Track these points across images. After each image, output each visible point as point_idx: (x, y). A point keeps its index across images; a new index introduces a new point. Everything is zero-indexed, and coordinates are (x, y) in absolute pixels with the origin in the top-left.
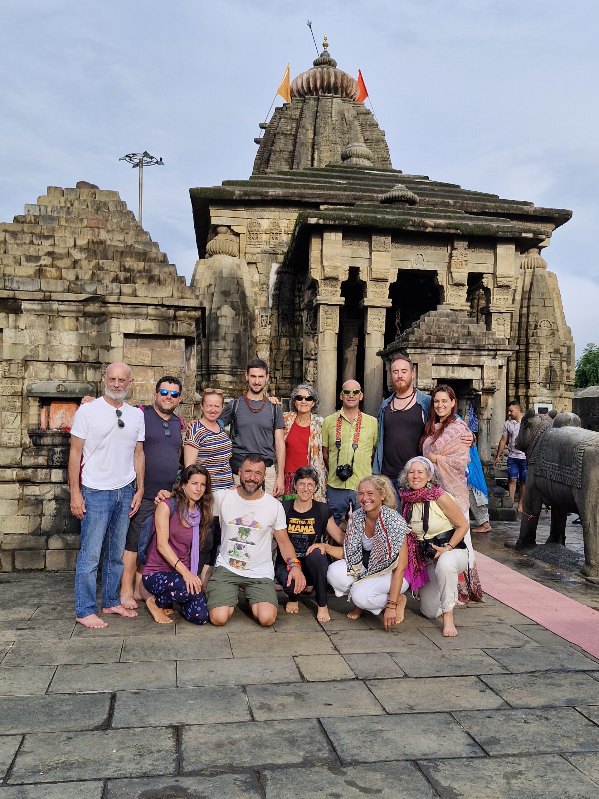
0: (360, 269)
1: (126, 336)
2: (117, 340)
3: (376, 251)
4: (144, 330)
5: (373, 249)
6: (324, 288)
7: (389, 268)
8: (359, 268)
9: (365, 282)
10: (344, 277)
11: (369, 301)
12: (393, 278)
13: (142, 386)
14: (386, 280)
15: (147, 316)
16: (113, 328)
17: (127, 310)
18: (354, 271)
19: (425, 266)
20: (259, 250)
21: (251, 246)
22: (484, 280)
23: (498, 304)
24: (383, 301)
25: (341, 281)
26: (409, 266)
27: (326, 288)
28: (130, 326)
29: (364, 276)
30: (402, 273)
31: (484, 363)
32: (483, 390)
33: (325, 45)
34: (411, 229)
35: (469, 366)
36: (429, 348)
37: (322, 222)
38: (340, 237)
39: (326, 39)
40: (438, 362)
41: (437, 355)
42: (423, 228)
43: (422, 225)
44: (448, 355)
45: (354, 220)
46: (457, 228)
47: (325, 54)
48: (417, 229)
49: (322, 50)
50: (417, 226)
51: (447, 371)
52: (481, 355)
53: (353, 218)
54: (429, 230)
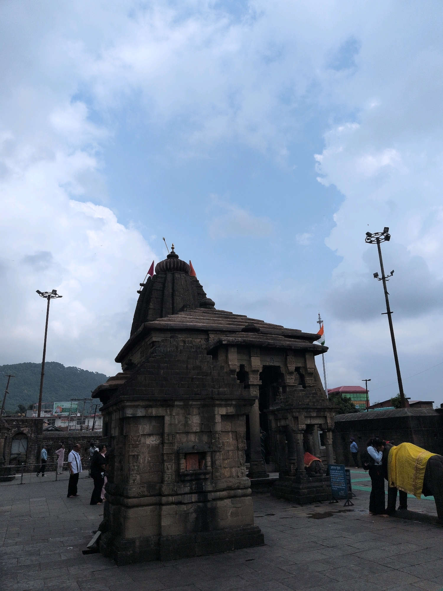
0: (245, 365)
1: (222, 416)
2: (218, 419)
3: (252, 357)
4: (230, 412)
5: (252, 356)
7: (260, 365)
9: (248, 372)
10: (238, 370)
11: (250, 382)
12: (261, 370)
13: (227, 442)
14: (258, 371)
15: (231, 405)
16: (216, 413)
17: (223, 403)
18: (242, 367)
19: (275, 364)
23: (309, 382)
24: (257, 382)
25: (237, 372)
26: (267, 364)
28: (223, 411)
29: (247, 369)
30: (265, 367)
31: (327, 415)
32: (327, 429)
33: (173, 248)
34: (270, 346)
35: (320, 417)
36: (303, 409)
37: (229, 343)
38: (236, 350)
39: (173, 245)
40: (307, 415)
41: (306, 412)
42: (275, 346)
43: (274, 344)
44: (311, 412)
45: (243, 342)
46: (291, 346)
47: (173, 252)
48: (272, 346)
49: (171, 250)
50: (272, 345)
51: (311, 420)
52: (325, 411)
53: (242, 341)
54: (278, 347)
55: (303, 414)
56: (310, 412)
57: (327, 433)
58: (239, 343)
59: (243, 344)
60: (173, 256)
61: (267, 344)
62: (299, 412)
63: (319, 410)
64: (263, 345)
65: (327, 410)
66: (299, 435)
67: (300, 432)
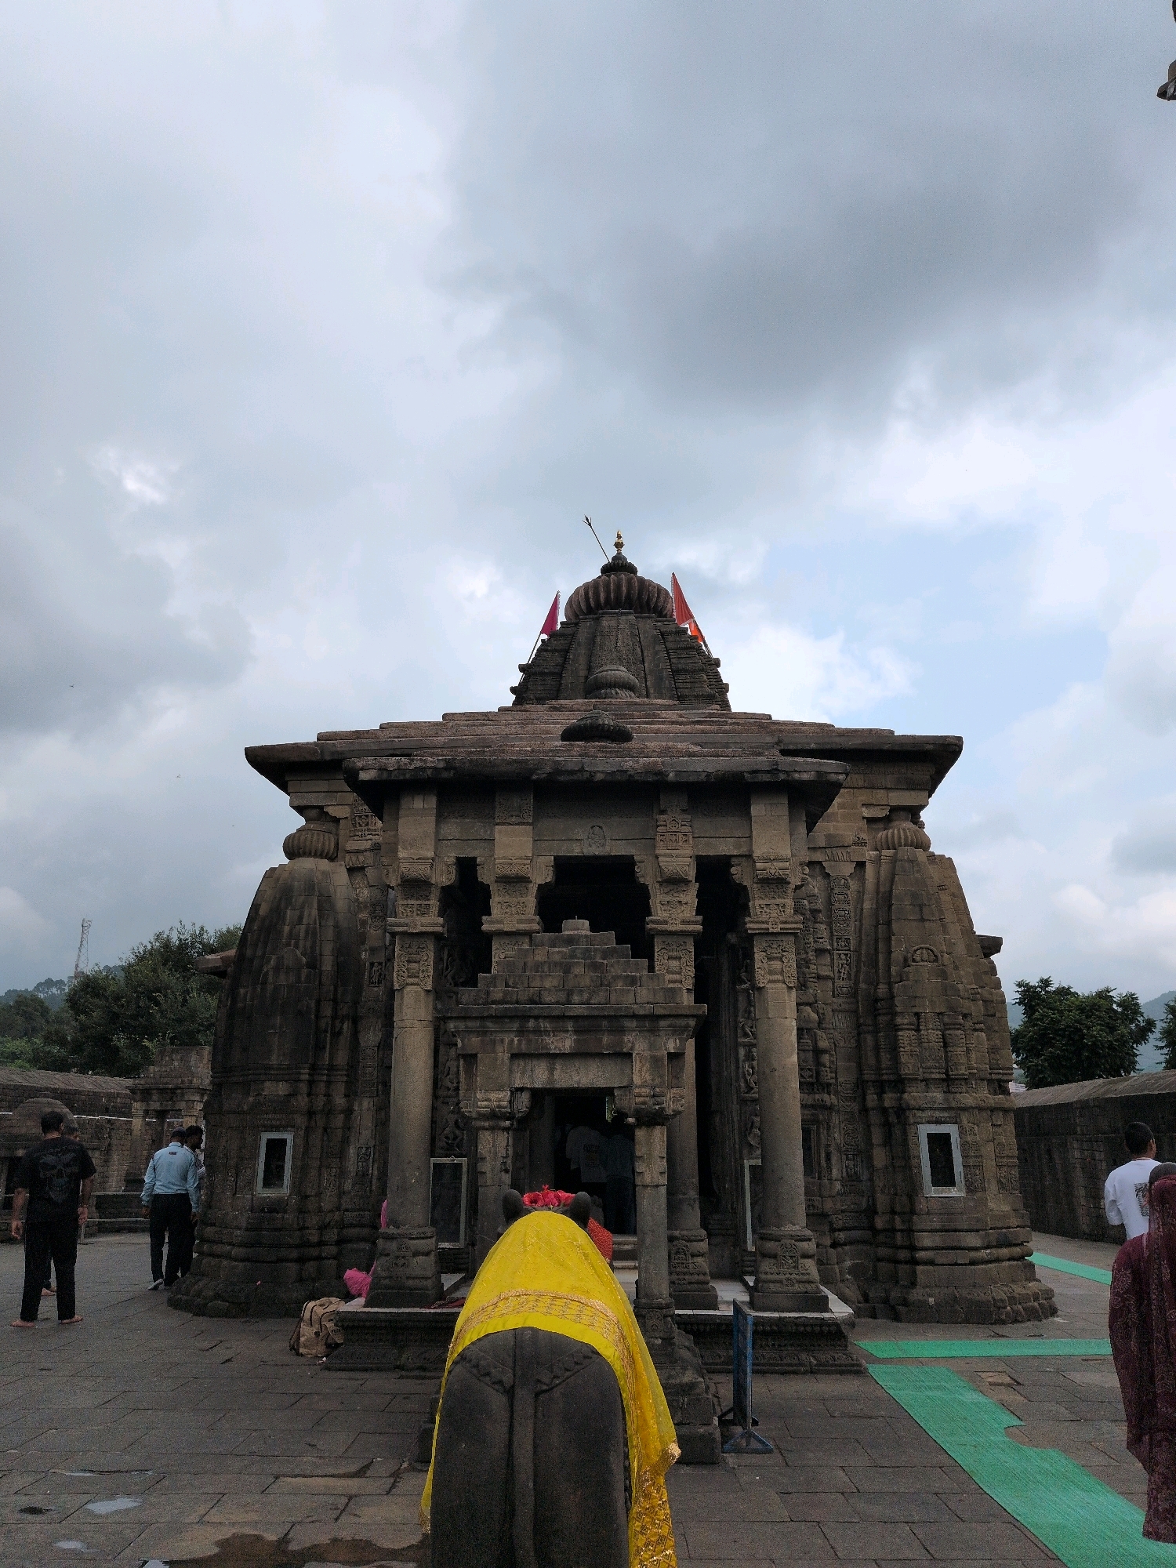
0: (478, 860)
3: (502, 824)
5: (494, 821)
6: (405, 902)
7: (538, 856)
8: (474, 859)
9: (488, 885)
10: (444, 877)
11: (493, 923)
12: (543, 874)
18: (466, 867)
19: (608, 848)
20: (367, 845)
21: (356, 838)
22: (733, 870)
23: (764, 917)
24: (520, 922)
25: (440, 886)
26: (576, 850)
27: (410, 902)
29: (485, 876)
30: (564, 867)
31: (632, 1048)
32: (638, 1114)
33: (619, 545)
34: (561, 778)
35: (601, 1056)
36: (497, 1018)
37: (385, 776)
38: (432, 802)
39: (619, 537)
40: (524, 1048)
41: (521, 1032)
42: (586, 775)
43: (582, 770)
44: (547, 1033)
45: (445, 769)
46: (660, 773)
47: (618, 557)
48: (575, 777)
49: (613, 552)
50: (572, 772)
51: (552, 1070)
52: (622, 1031)
53: (441, 765)
54: (600, 777)
55: (502, 1041)
56: (538, 1032)
57: (640, 1134)
58: (429, 772)
59: (445, 775)
60: (618, 567)
61: (548, 769)
62: (484, 1033)
63: (587, 1025)
64: (535, 777)
65: (631, 1024)
66: (487, 1133)
67: (486, 1124)
